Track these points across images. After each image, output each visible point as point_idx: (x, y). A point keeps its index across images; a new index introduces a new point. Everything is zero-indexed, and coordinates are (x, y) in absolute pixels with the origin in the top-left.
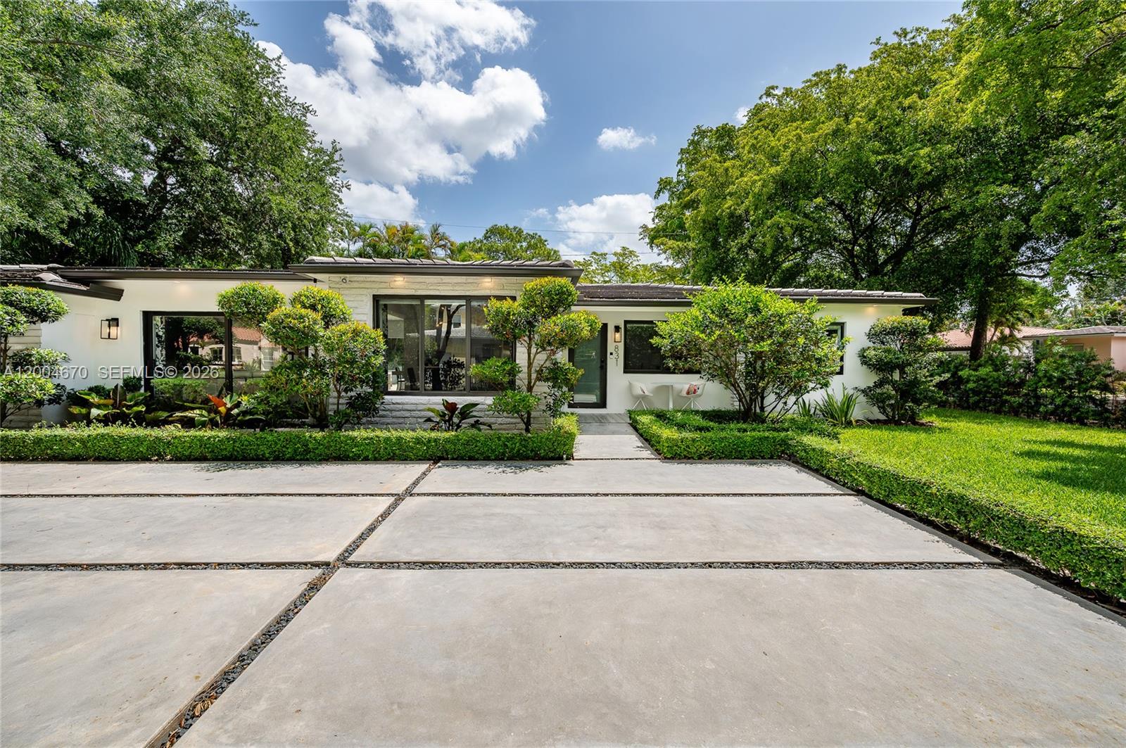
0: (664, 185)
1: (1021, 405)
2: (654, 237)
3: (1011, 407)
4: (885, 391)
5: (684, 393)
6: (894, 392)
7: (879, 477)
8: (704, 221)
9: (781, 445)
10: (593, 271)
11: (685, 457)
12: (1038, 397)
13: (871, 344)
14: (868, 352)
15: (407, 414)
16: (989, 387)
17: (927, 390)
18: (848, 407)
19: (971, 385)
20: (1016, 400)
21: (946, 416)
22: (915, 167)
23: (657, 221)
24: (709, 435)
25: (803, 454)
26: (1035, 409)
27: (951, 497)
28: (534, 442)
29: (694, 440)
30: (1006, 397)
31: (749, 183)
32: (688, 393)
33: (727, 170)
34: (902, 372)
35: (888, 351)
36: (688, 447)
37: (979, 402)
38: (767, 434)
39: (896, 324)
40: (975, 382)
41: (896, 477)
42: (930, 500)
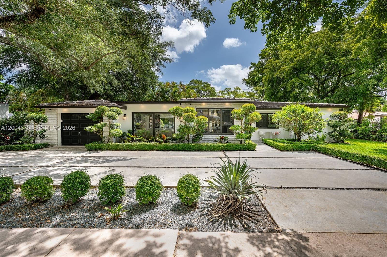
0: (253, 65)
1: (376, 138)
2: (249, 82)
3: (373, 138)
4: (335, 133)
5: (274, 134)
6: (337, 134)
7: (344, 153)
8: (269, 80)
9: (312, 147)
10: (226, 94)
11: (287, 150)
12: (382, 135)
13: (330, 120)
14: (330, 122)
15: (206, 140)
16: (365, 132)
17: (348, 133)
18: (324, 138)
19: (359, 132)
20: (374, 136)
21: (353, 141)
22: (340, 64)
23: (249, 77)
24: (292, 144)
25: (319, 149)
26: (381, 139)
27: (363, 156)
28: (247, 146)
29: (289, 146)
30: (371, 135)
31: (284, 69)
32: (275, 134)
33: (276, 63)
34: (340, 128)
35: (336, 122)
36: (287, 148)
37: (362, 137)
38: (308, 144)
39: (339, 114)
40: (361, 131)
41: (348, 153)
42: (358, 157)
